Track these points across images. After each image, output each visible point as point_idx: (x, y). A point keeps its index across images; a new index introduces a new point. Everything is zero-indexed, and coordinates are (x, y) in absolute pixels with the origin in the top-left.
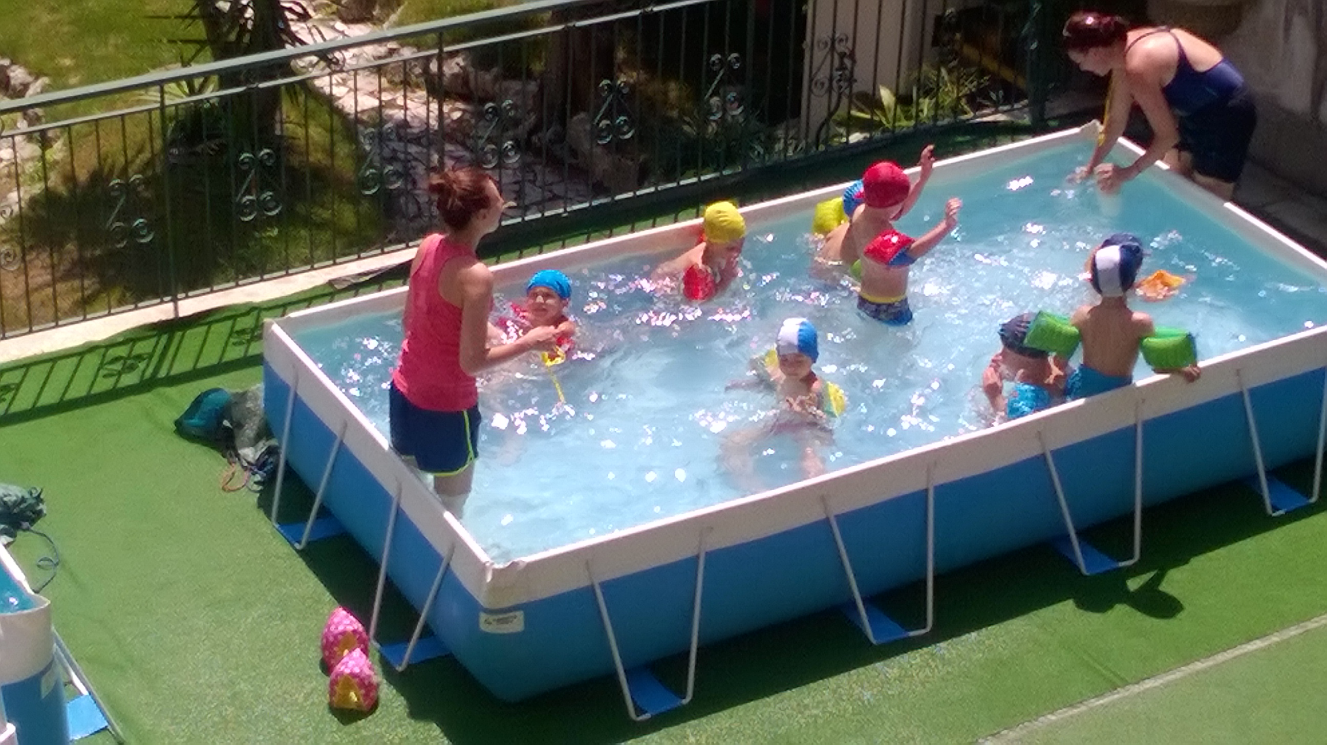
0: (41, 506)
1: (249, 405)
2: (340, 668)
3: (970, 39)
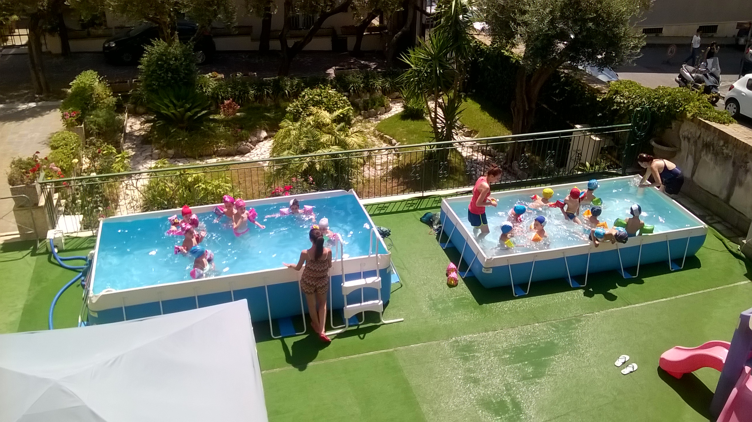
0: (390, 233)
1: (437, 216)
2: (450, 276)
3: (610, 153)
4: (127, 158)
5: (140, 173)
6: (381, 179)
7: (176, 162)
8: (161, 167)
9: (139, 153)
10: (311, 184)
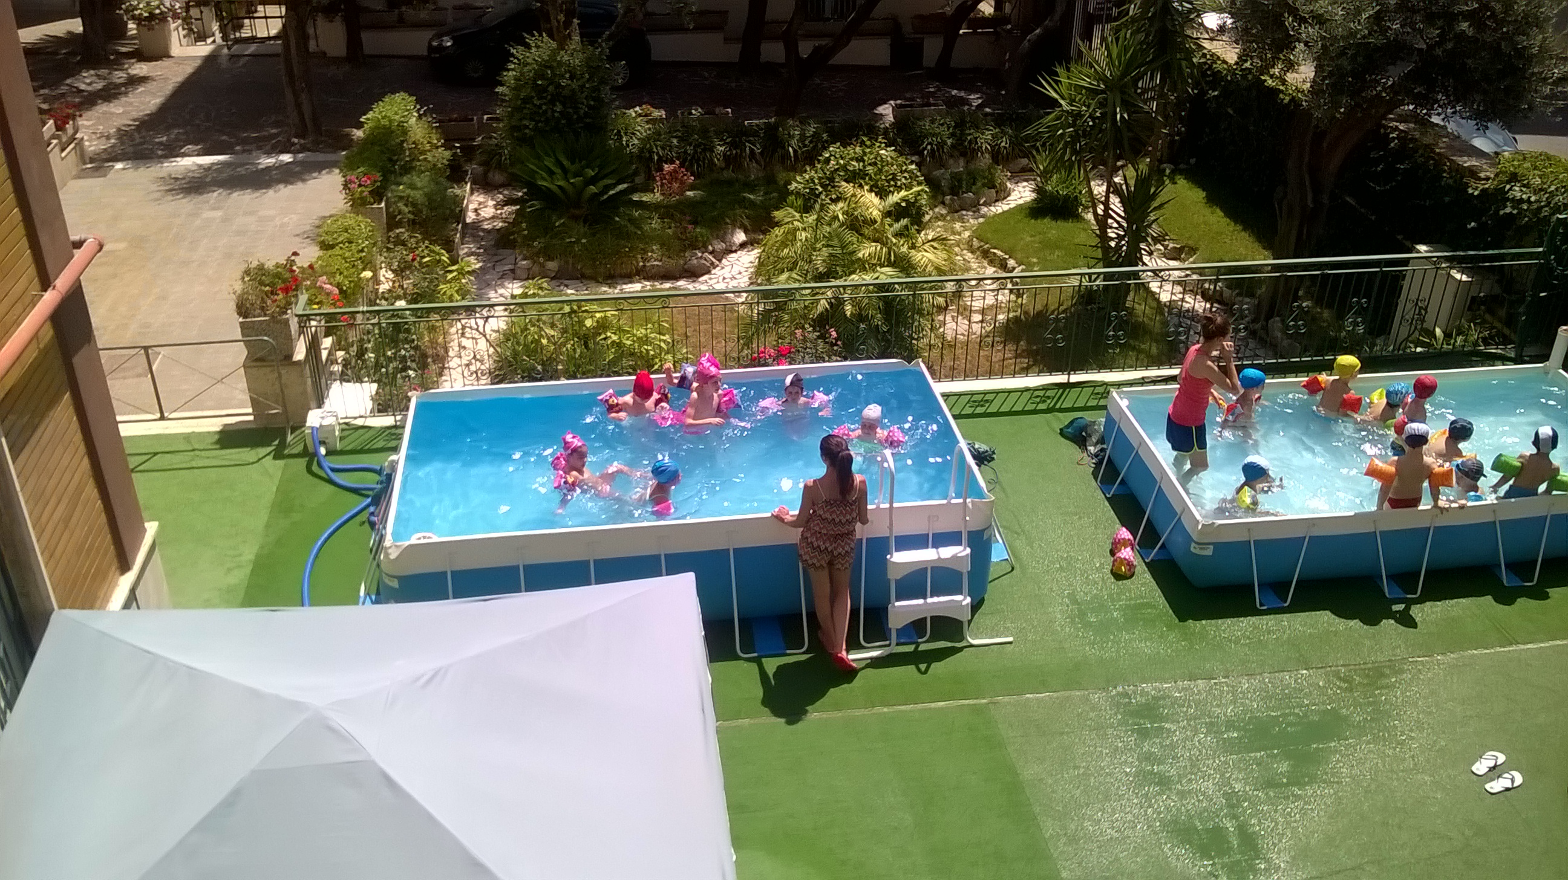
1: (1096, 427)
2: (1119, 555)
4: (469, 272)
5: (492, 306)
6: (981, 341)
7: (562, 287)
8: (534, 295)
9: (489, 265)
10: (833, 345)
